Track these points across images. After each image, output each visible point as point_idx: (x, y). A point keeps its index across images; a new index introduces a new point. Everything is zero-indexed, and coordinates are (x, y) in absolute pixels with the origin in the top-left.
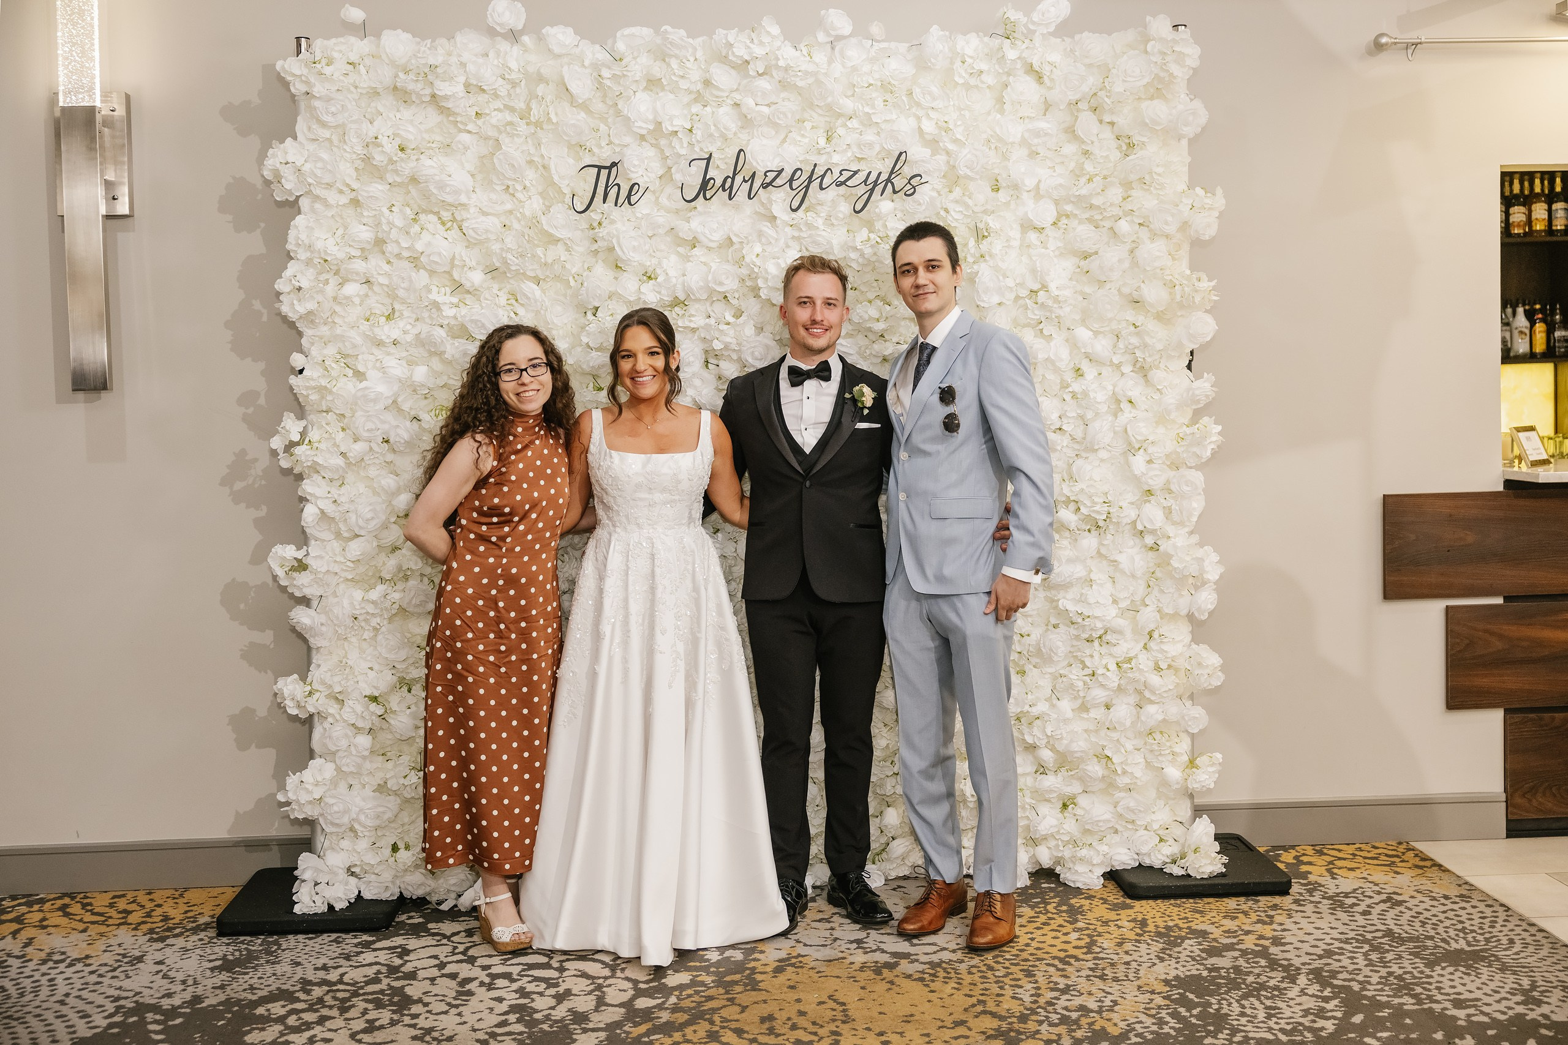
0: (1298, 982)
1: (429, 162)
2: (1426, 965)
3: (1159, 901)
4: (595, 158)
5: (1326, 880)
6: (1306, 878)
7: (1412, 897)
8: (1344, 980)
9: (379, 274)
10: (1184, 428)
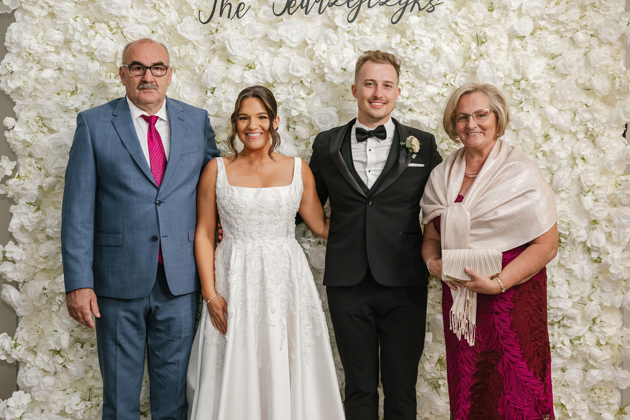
9: (67, 63)
10: (621, 177)
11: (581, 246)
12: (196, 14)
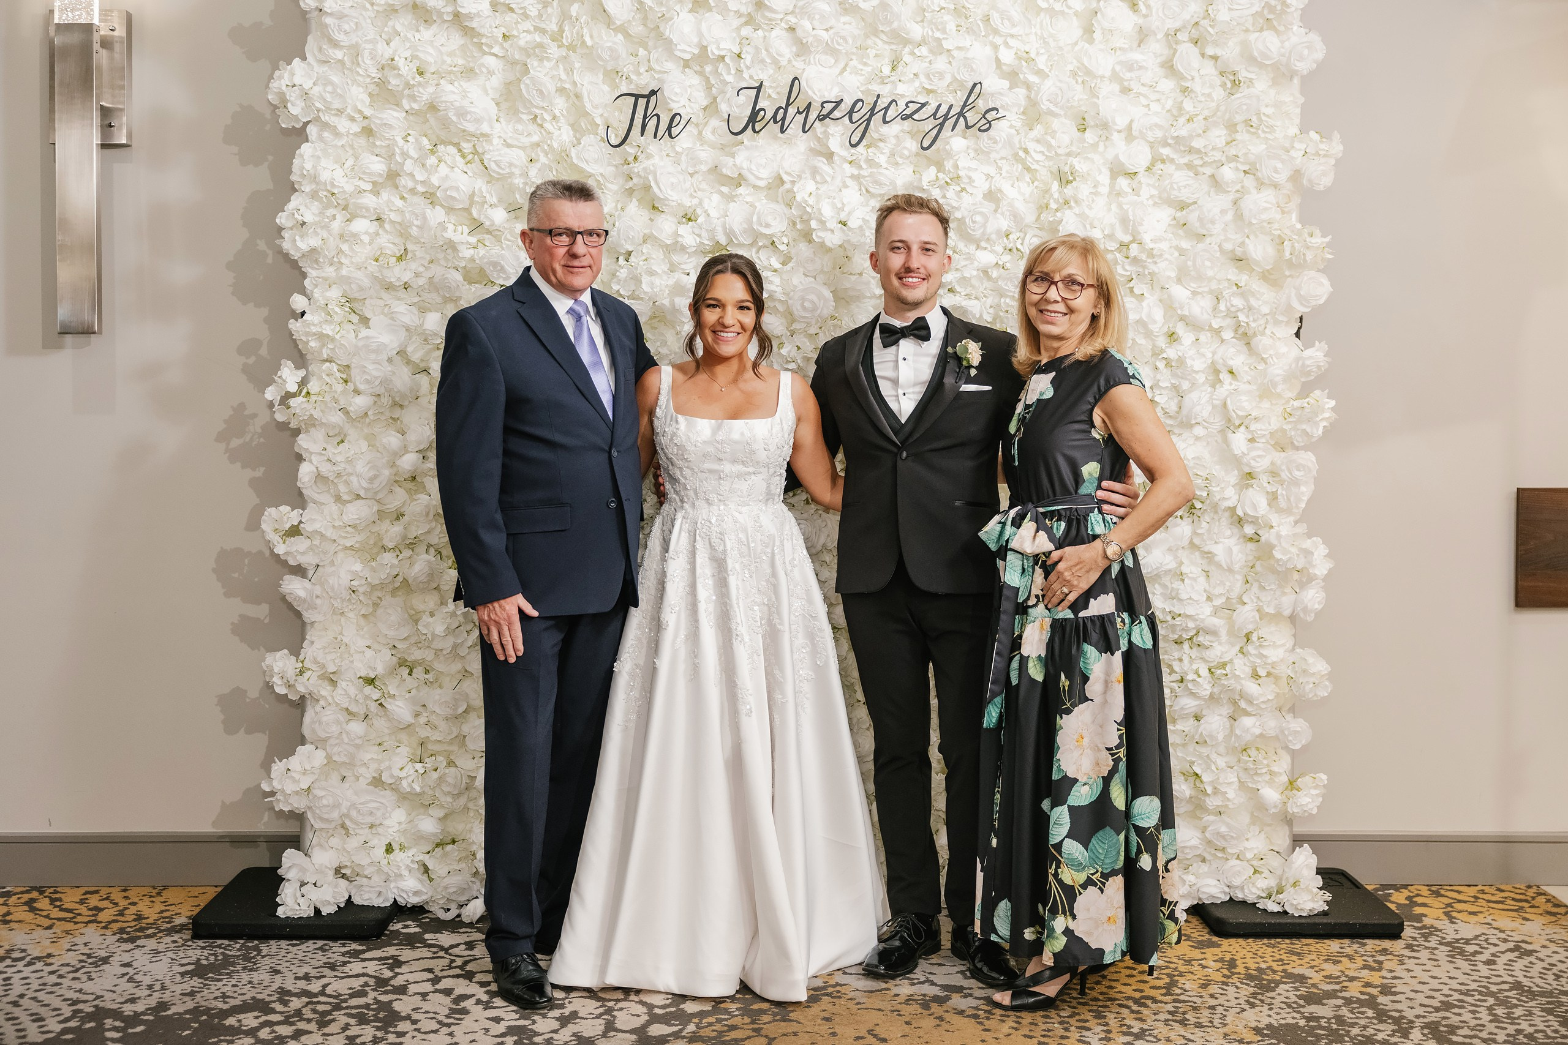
0: (1411, 1036)
1: (450, 87)
2: (1561, 1024)
3: (1250, 940)
4: (632, 86)
5: (1444, 924)
6: (1420, 921)
7: (1544, 947)
8: (1465, 1037)
9: (391, 210)
10: (1292, 402)
11: (1227, 514)
12: (602, 131)
